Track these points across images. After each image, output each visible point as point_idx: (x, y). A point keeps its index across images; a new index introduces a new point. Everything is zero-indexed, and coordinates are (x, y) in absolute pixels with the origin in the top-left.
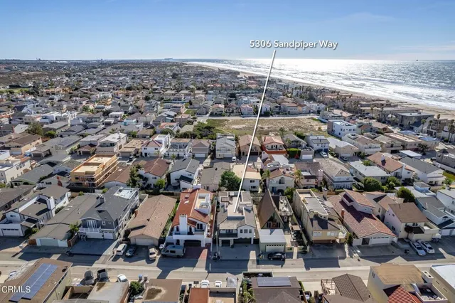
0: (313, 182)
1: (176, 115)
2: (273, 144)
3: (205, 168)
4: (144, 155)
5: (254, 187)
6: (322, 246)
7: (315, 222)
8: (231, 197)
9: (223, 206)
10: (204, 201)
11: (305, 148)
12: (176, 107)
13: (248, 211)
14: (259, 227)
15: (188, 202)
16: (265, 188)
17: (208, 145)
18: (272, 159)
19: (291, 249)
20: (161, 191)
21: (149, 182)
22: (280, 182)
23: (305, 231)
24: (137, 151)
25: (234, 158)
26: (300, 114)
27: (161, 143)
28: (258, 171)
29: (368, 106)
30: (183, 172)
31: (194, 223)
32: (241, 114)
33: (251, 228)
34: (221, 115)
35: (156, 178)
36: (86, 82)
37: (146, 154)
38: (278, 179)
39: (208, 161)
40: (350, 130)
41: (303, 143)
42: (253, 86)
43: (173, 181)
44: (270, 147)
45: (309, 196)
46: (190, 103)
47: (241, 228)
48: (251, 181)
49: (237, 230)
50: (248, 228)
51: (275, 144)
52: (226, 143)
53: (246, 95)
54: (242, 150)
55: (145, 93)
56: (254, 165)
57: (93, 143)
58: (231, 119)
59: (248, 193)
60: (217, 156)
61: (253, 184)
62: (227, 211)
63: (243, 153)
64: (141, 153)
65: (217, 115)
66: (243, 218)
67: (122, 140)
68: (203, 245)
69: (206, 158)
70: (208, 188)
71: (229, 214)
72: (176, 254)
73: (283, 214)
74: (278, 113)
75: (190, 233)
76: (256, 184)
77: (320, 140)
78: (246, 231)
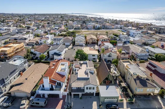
0: (127, 56)
1: (59, 28)
2: (103, 39)
3: (69, 49)
4: (40, 43)
5: (95, 59)
6: (142, 98)
7: (138, 81)
8: (81, 64)
9: (76, 70)
10: (63, 67)
11: (119, 40)
12: (60, 26)
13: (92, 73)
14: (98, 83)
15: (53, 67)
16: (100, 59)
17: (71, 39)
18: (104, 44)
19: (122, 100)
20: (42, 61)
21: (37, 56)
22: (109, 56)
23: (129, 86)
24: (37, 42)
25: (84, 45)
26: (113, 29)
27: (48, 38)
28: (96, 51)
29: (143, 25)
30: (56, 51)
31: (54, 82)
32: (87, 29)
33: (94, 86)
34: (79, 29)
35: (40, 54)
36: (27, 19)
37: (41, 43)
38: (108, 54)
39: (71, 46)
40: (138, 34)
41: (118, 38)
42: (93, 20)
43: (50, 55)
44: (102, 40)
45: (128, 63)
46: (66, 25)
47: (87, 86)
48: (93, 56)
49: (84, 87)
50: (92, 86)
51: (104, 39)
52: (80, 38)
53: (90, 22)
54: (88, 41)
55: (48, 22)
56: (94, 48)
57: (16, 38)
58: (83, 30)
59: (92, 62)
60: (76, 44)
61: (94, 57)
62: (77, 73)
63: (89, 43)
64: (39, 43)
65: (77, 29)
66: (89, 79)
67: (30, 37)
68: (61, 97)
69: (70, 45)
70: (69, 59)
71: (79, 76)
72: (40, 105)
73: (114, 75)
74: (104, 28)
75: (52, 89)
76: (96, 57)
77: (126, 37)
78: (90, 88)
